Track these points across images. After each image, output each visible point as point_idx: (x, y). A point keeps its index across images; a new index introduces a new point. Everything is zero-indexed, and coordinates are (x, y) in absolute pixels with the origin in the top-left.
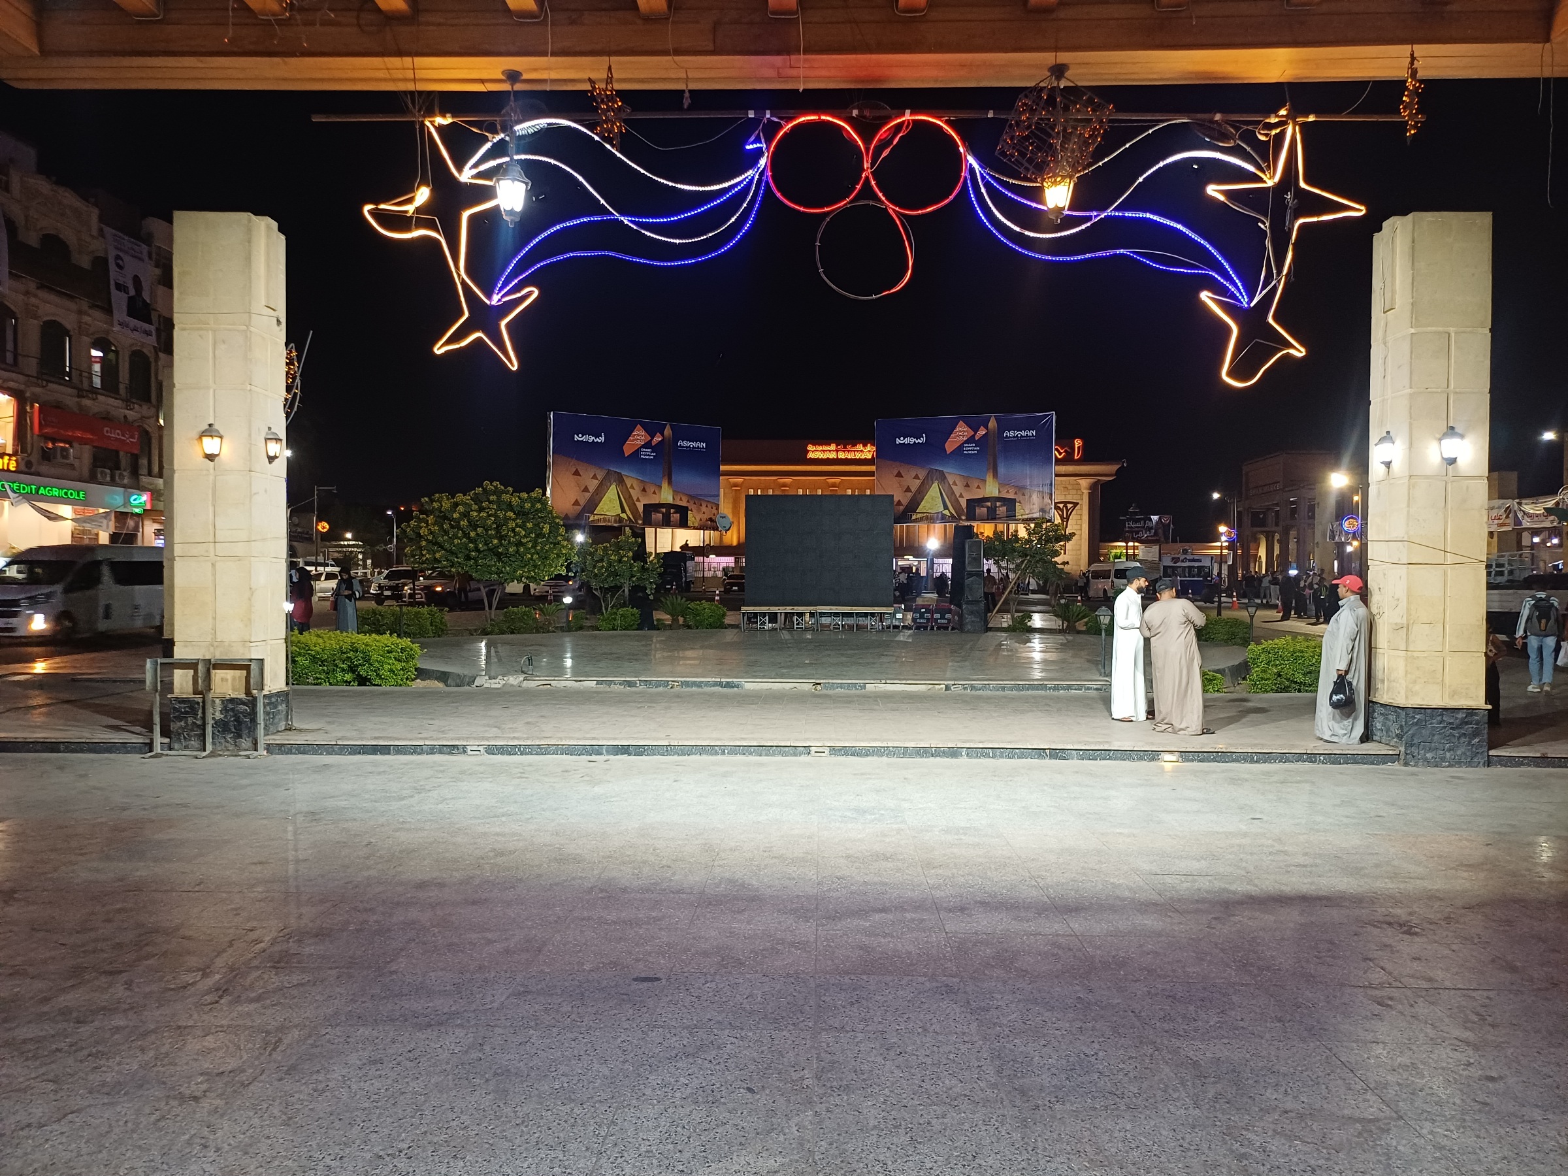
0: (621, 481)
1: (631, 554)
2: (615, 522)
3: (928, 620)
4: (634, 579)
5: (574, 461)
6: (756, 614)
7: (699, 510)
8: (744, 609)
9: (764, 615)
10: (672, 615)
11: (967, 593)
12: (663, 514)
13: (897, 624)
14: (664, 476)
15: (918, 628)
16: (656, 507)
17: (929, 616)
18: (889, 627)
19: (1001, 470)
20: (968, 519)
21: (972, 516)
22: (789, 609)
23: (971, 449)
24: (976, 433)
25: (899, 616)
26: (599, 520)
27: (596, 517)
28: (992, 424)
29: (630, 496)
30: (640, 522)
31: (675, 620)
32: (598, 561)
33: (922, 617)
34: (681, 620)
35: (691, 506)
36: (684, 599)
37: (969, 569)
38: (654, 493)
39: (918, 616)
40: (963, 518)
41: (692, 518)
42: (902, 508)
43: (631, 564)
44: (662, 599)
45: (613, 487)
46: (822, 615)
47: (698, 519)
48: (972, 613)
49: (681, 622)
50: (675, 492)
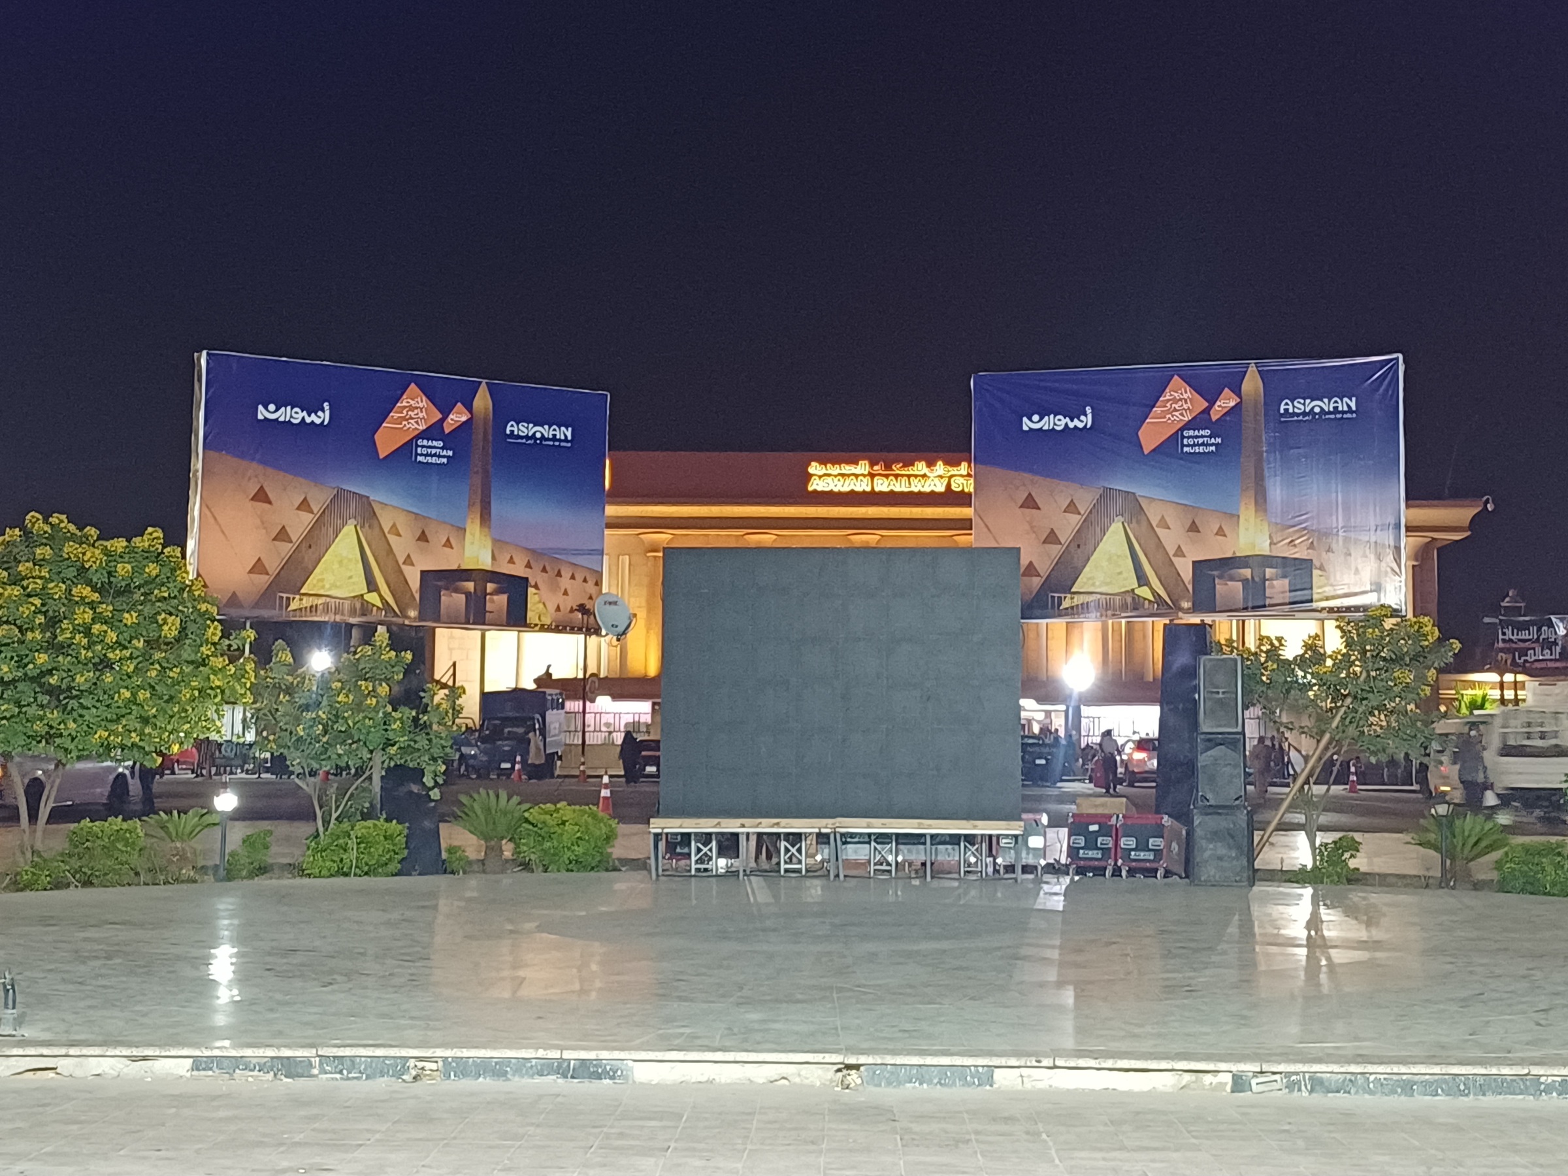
0: (368, 515)
1: (384, 689)
2: (353, 612)
3: (1105, 851)
4: (393, 750)
5: (254, 468)
6: (686, 837)
7: (554, 587)
8: (658, 825)
9: (706, 838)
10: (486, 838)
11: (1204, 789)
12: (468, 595)
13: (1031, 861)
14: (471, 505)
15: (1080, 871)
16: (452, 577)
17: (1109, 842)
18: (1010, 869)
19: (1276, 491)
20: (1196, 609)
21: (1205, 601)
22: (767, 826)
23: (1201, 441)
24: (1212, 403)
25: (1035, 842)
26: (313, 609)
27: (307, 602)
28: (1252, 383)
29: (390, 551)
30: (413, 613)
31: (493, 850)
32: (306, 708)
33: (1091, 844)
34: (508, 850)
35: (534, 576)
36: (516, 799)
37: (1205, 728)
38: (448, 544)
39: (1081, 841)
40: (1186, 605)
41: (537, 605)
42: (1036, 582)
43: (386, 714)
44: (464, 799)
45: (349, 530)
46: (847, 838)
47: (552, 608)
48: (1215, 836)
49: (507, 854)
50: (498, 544)
